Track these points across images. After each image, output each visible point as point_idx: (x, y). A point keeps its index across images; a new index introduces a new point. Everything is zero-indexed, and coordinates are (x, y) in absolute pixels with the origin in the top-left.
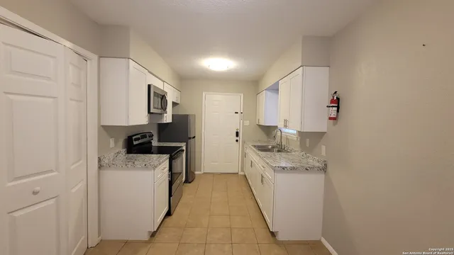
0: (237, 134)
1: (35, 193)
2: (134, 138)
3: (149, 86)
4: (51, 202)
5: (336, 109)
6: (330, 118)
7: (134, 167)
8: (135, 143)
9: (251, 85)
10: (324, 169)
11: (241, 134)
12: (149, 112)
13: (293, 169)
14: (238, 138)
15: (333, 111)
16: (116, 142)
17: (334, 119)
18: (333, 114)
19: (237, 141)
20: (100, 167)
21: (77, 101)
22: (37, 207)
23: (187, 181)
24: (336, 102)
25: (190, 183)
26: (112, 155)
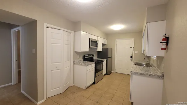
0: (131, 57)
1: (56, 67)
2: (85, 56)
3: (90, 39)
4: (59, 70)
5: (165, 43)
7: (84, 65)
8: (86, 57)
9: (138, 34)
10: (162, 77)
11: (133, 57)
12: (89, 47)
13: (141, 74)
15: (164, 45)
16: (80, 57)
17: (165, 49)
18: (164, 47)
19: (131, 60)
20: (74, 64)
21: (67, 45)
22: (57, 71)
23: (106, 74)
24: (166, 40)
25: (108, 75)
26: (78, 60)
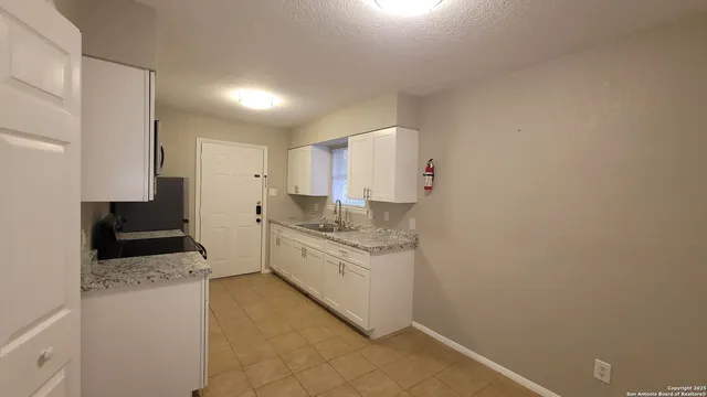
0: (259, 210)
3: (155, 124)
5: (431, 177)
6: (426, 188)
10: (415, 245)
11: (264, 211)
12: (155, 174)
14: (259, 217)
15: (430, 180)
17: (430, 188)
18: (430, 183)
19: (258, 221)
